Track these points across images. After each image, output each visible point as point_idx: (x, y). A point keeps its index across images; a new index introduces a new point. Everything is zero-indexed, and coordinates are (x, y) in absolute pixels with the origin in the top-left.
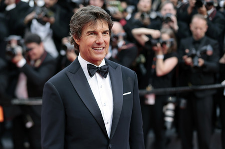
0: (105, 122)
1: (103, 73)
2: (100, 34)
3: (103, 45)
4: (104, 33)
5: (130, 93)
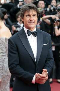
4: (34, 15)
5: (48, 44)
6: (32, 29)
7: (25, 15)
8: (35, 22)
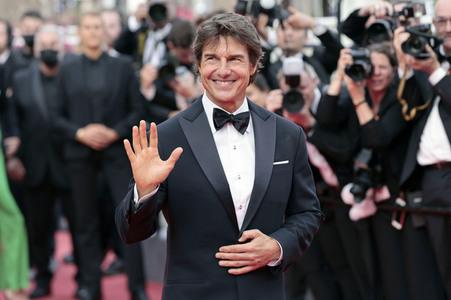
2: (223, 59)
5: (287, 162)
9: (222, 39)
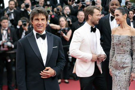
0: (43, 59)
1: (43, 37)
2: (40, 20)
3: (42, 25)
4: (43, 19)
6: (41, 32)
7: (34, 19)
8: (43, 26)
9: (40, 14)
